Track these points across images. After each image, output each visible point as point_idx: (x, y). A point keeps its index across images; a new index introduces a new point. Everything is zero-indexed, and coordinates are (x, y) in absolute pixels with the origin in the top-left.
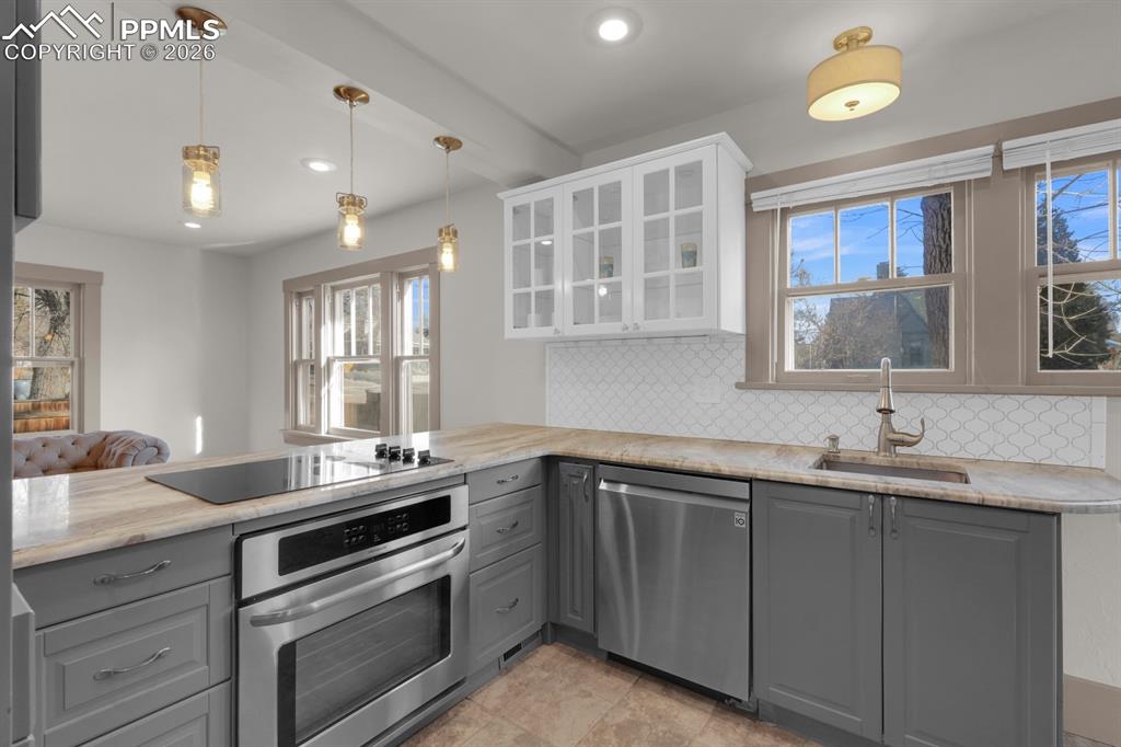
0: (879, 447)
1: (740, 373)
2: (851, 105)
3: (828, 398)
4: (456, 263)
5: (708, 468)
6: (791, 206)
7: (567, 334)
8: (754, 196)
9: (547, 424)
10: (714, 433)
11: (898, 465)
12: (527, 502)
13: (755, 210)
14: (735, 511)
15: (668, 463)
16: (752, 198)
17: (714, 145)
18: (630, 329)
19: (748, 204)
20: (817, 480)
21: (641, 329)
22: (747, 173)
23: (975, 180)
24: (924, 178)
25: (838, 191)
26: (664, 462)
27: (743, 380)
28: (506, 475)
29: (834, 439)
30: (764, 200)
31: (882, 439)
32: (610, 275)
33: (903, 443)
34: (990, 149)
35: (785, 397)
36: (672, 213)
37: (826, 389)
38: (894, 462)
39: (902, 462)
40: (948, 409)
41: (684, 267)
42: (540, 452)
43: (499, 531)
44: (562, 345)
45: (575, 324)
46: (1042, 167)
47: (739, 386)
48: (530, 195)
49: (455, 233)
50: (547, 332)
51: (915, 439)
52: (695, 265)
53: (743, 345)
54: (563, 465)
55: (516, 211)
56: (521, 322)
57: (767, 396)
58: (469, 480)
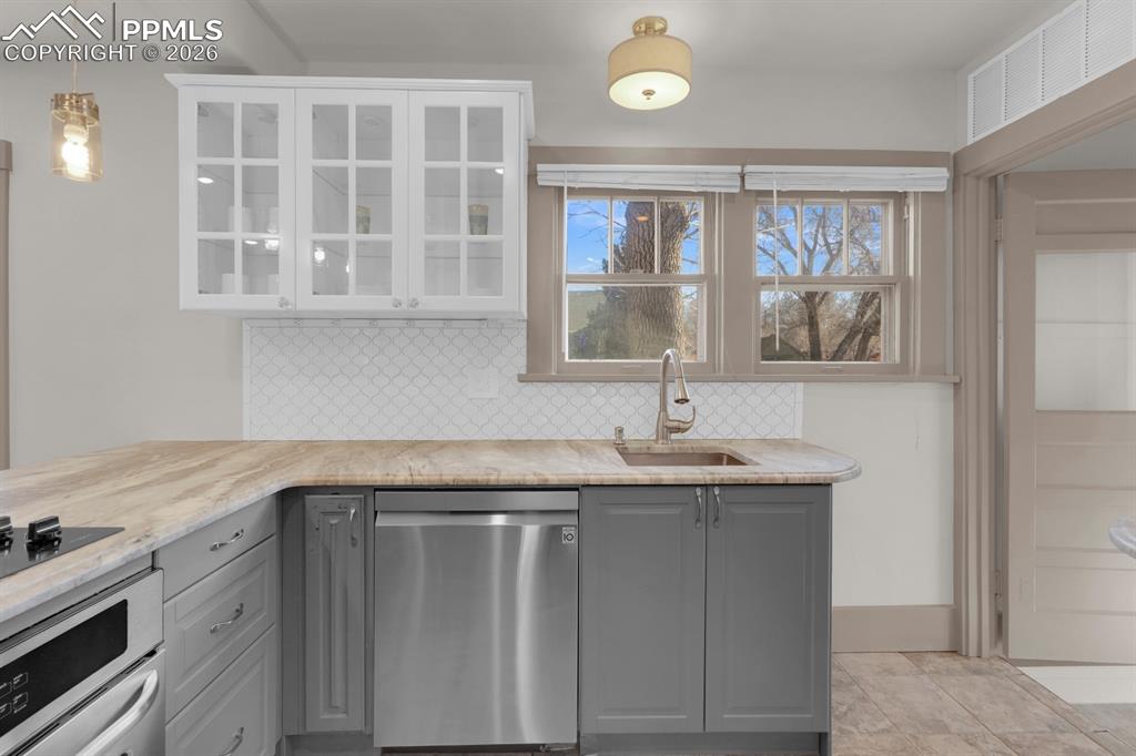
0: (657, 436)
1: (520, 363)
2: (648, 93)
3: (610, 389)
4: (96, 166)
5: (531, 479)
6: (577, 186)
7: (300, 307)
8: (540, 167)
9: (246, 437)
10: (493, 433)
11: (677, 451)
12: (255, 568)
13: (540, 183)
14: (561, 527)
15: (480, 478)
16: (539, 169)
17: (517, 94)
18: (404, 306)
19: (532, 176)
20: (651, 479)
21: (420, 307)
22: (529, 140)
23: (725, 194)
24: (693, 183)
25: (622, 180)
26: (474, 477)
27: (524, 371)
28: (224, 534)
29: (620, 431)
30: (549, 175)
31: (661, 424)
32: (366, 231)
33: (678, 430)
34: (738, 169)
35: (568, 389)
36: (464, 164)
37: (607, 381)
38: (673, 449)
39: (680, 448)
40: (725, 396)
41: (472, 233)
42: (274, 485)
43: (213, 631)
44: (276, 323)
45: (315, 293)
46: (769, 193)
47: (522, 379)
48: (235, 92)
49: (95, 112)
50: (264, 302)
51: (687, 426)
52: (486, 233)
53: (524, 332)
54: (310, 499)
55: (203, 110)
56: (210, 284)
57: (549, 389)
58: (160, 563)
